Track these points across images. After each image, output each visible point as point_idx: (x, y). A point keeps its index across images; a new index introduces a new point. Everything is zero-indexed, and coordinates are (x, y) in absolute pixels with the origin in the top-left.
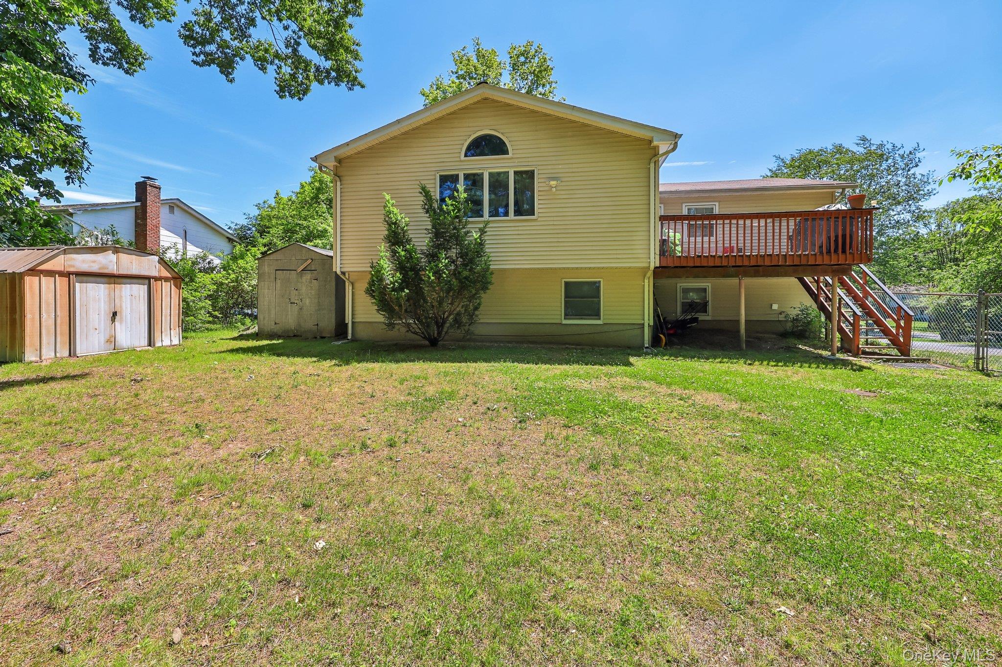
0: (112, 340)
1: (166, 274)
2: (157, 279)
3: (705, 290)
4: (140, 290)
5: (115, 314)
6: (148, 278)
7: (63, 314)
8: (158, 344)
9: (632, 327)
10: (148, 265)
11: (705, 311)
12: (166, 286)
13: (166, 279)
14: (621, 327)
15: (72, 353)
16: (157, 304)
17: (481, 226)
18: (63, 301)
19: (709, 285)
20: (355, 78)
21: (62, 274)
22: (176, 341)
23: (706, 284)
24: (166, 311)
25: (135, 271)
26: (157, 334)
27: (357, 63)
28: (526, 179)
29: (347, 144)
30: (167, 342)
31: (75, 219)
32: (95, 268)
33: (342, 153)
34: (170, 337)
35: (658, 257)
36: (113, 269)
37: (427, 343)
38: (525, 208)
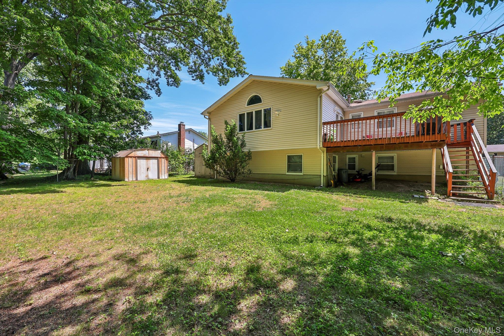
0: (147, 176)
1: (163, 156)
2: (160, 158)
3: (392, 158)
4: (155, 161)
5: (148, 168)
6: (158, 158)
7: (134, 168)
8: (161, 178)
9: (317, 176)
10: (158, 153)
11: (393, 169)
12: (163, 160)
13: (163, 158)
14: (312, 177)
15: (137, 179)
16: (160, 165)
17: (243, 134)
18: (134, 165)
19: (396, 154)
20: (244, 72)
21: (134, 157)
22: (166, 177)
23: (394, 154)
24: (163, 168)
25: (153, 156)
26: (160, 175)
27: (244, 65)
28: (268, 112)
29: (210, 107)
30: (163, 178)
31: (161, 138)
32: (142, 155)
33: (209, 110)
34: (164, 176)
35: (321, 143)
36: (147, 155)
37: (230, 180)
38: (267, 125)
